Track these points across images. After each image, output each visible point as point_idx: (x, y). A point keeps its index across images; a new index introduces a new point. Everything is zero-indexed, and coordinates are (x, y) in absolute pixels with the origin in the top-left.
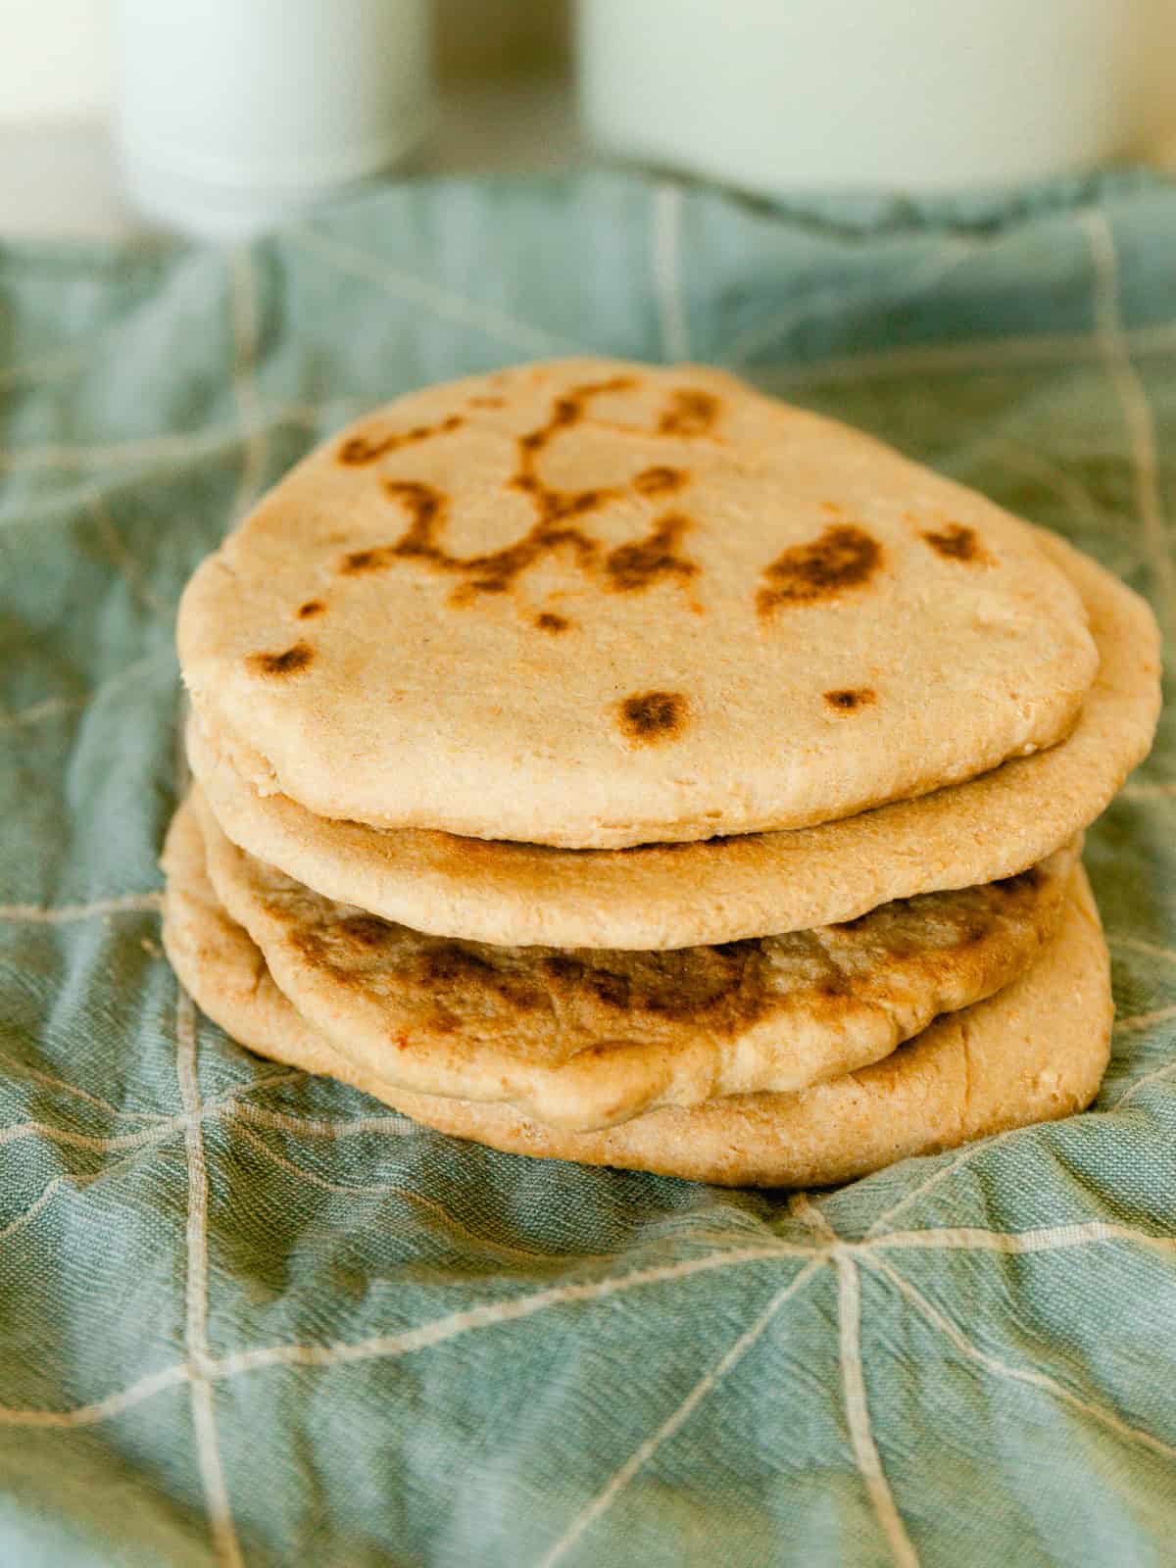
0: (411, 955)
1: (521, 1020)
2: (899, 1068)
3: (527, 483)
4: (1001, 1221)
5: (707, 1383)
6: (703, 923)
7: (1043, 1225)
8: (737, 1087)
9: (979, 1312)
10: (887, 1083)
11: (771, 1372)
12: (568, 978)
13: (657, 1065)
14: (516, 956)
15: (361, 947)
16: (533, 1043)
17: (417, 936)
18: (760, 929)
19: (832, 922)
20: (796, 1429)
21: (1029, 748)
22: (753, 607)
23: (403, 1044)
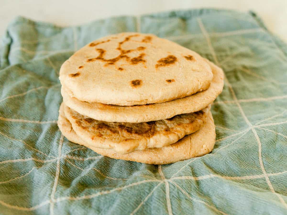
0: (95, 124)
1: (113, 135)
2: (179, 144)
3: (119, 49)
4: (195, 175)
5: (142, 203)
6: (144, 118)
7: (202, 175)
8: (150, 147)
9: (191, 190)
10: (177, 147)
11: (153, 201)
12: (122, 128)
13: (136, 143)
14: (113, 125)
15: (87, 123)
16: (115, 139)
17: (97, 121)
18: (154, 119)
19: (167, 118)
20: (159, 211)
21: (201, 90)
22: (155, 67)
23: (93, 139)
